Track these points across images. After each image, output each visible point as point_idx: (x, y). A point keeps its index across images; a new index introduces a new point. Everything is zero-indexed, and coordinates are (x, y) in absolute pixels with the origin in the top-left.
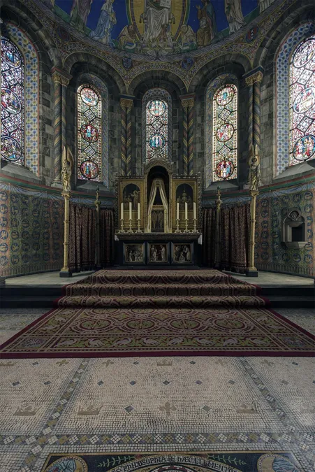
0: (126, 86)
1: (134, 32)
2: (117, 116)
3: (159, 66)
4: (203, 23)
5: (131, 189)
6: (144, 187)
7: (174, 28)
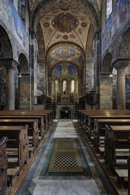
0: (61, 80)
1: (62, 74)
2: (60, 84)
3: (65, 78)
4: (70, 73)
5: (62, 94)
6: (63, 93)
7: (67, 74)
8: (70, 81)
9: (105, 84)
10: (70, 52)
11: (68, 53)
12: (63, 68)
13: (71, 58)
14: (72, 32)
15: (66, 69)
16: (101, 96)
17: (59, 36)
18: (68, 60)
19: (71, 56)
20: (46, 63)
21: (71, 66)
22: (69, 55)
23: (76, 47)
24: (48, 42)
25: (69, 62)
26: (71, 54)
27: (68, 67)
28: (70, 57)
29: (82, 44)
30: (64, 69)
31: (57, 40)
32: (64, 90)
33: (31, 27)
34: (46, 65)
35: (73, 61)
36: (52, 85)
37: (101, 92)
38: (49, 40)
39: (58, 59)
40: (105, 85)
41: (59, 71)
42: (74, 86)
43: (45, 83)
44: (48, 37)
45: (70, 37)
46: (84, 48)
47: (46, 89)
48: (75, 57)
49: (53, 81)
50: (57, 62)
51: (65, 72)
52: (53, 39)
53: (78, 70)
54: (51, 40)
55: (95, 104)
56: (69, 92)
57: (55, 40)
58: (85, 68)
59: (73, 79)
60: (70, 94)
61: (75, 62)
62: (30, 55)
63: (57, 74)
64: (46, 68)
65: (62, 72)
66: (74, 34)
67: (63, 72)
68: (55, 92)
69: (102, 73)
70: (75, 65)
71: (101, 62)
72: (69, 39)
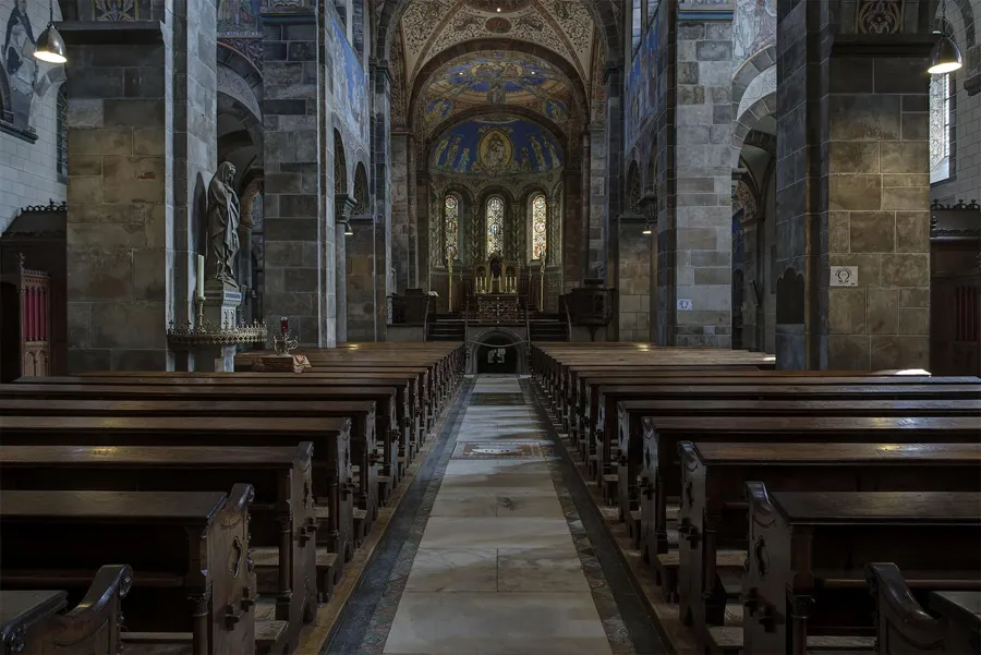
0: (475, 196)
1: (480, 163)
2: (469, 216)
3: (495, 182)
5: (481, 269)
6: (488, 268)
7: (506, 161)
8: (525, 203)
9: (638, 255)
10: (520, 70)
11: (512, 73)
12: (485, 135)
13: (525, 92)
14: (529, 7)
15: (502, 137)
16: (622, 298)
17: (470, 21)
18: (512, 98)
19: (524, 84)
20: (409, 136)
21: (528, 125)
22: (515, 82)
23: (544, 64)
24: (421, 49)
25: (514, 109)
26: (528, 77)
27: (511, 131)
28: (518, 89)
29: (573, 54)
30: (489, 137)
31: (460, 37)
32: (492, 247)
33: (375, 54)
34: (408, 147)
35: (535, 103)
36: (431, 225)
37: (623, 282)
38: (426, 41)
39: (461, 96)
40: (639, 259)
41: (466, 151)
42: (542, 227)
43: (404, 226)
44: (421, 30)
45: (520, 23)
46: (583, 73)
47: (412, 253)
48: (544, 87)
49: (433, 201)
50: (458, 111)
51: (496, 156)
52: (442, 34)
53: (565, 147)
54: (433, 37)
55: (601, 325)
56: (520, 263)
57: (451, 36)
58: (585, 159)
59: (536, 189)
60: (522, 271)
61: (549, 111)
62: (372, 153)
63: (455, 165)
64: (409, 160)
65: (483, 154)
66: (536, 15)
67: (487, 156)
68: (445, 262)
69: (627, 215)
70: (546, 122)
71: (622, 177)
72: (515, 33)
